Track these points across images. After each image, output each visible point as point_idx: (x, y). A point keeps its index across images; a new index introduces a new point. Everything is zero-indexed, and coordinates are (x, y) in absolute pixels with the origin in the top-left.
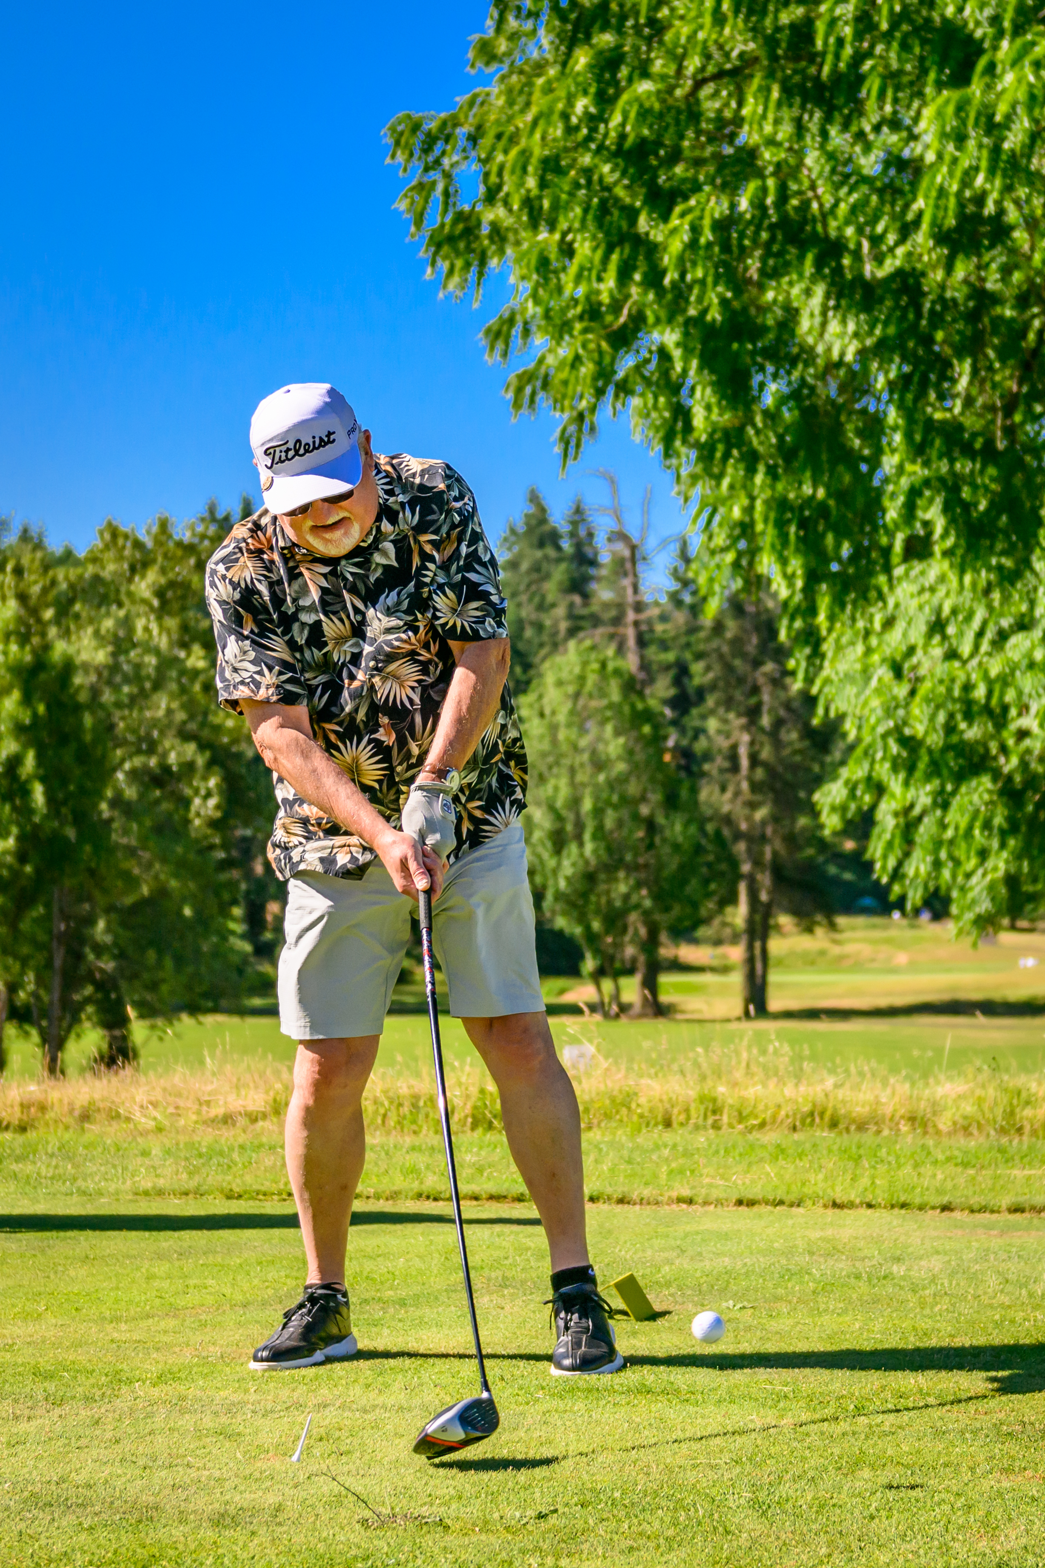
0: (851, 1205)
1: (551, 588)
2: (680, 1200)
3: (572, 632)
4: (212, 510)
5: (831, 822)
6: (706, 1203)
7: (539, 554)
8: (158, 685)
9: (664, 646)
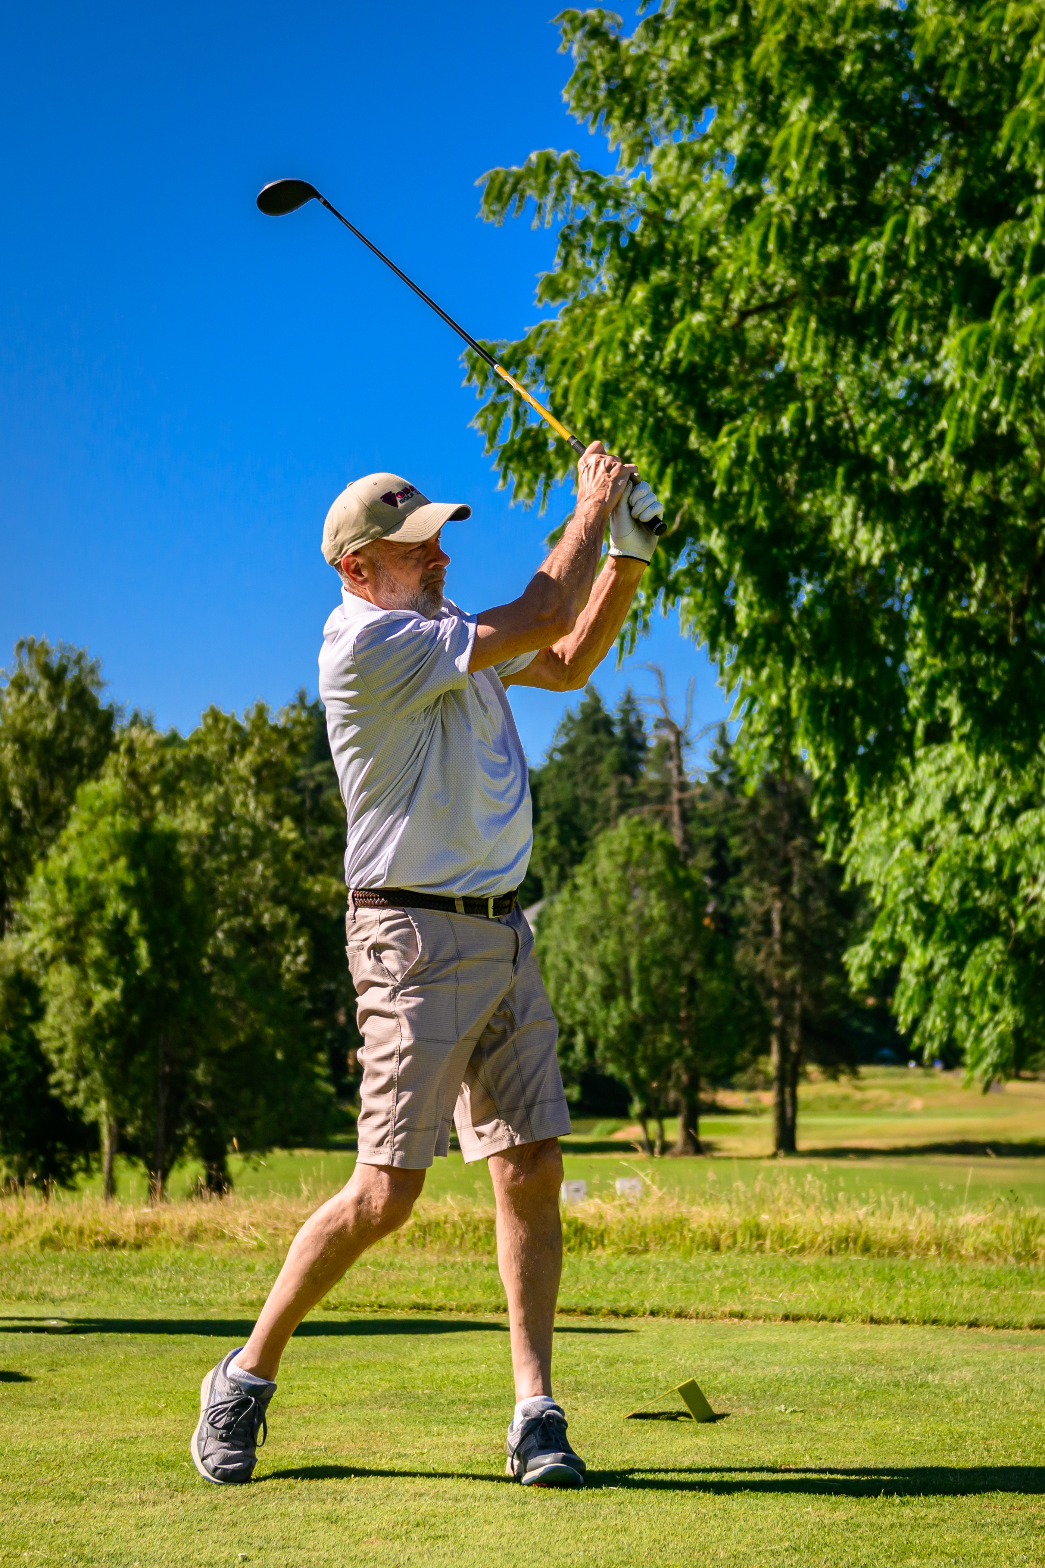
0: (887, 1321)
1: (604, 769)
2: (732, 1315)
3: (622, 809)
4: (302, 698)
5: (858, 980)
6: (756, 1318)
7: (592, 739)
8: (254, 854)
9: (705, 821)
